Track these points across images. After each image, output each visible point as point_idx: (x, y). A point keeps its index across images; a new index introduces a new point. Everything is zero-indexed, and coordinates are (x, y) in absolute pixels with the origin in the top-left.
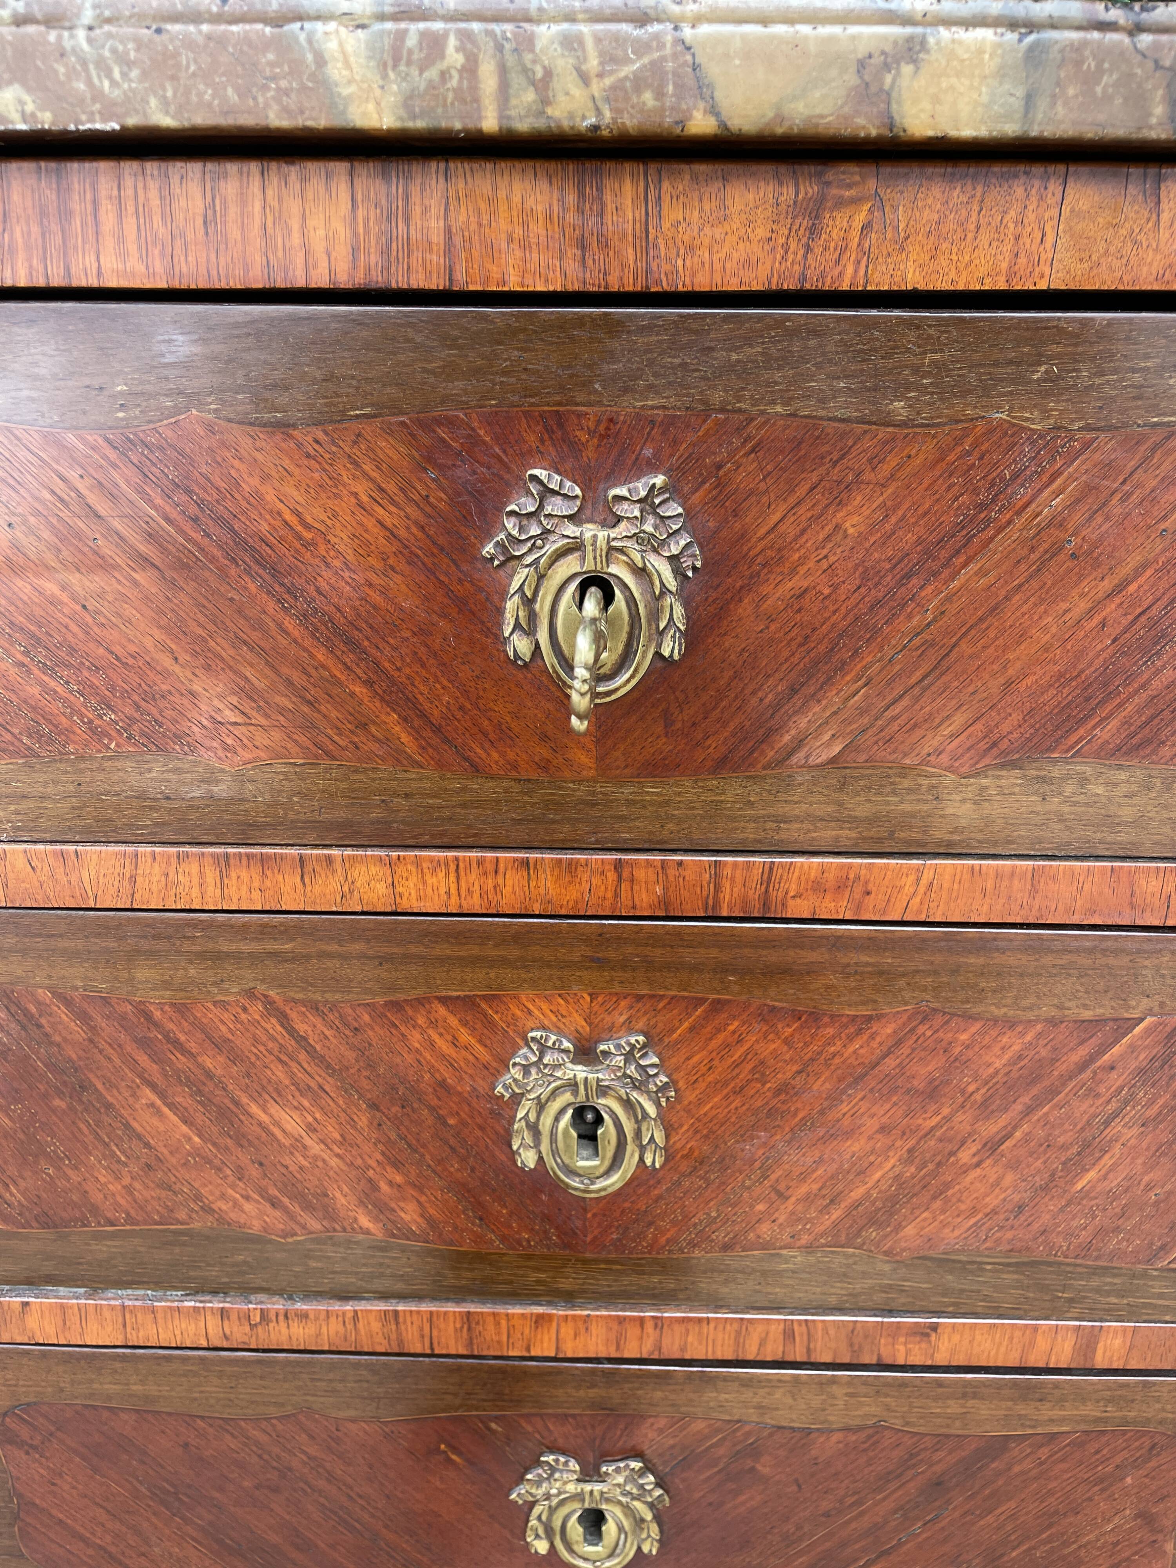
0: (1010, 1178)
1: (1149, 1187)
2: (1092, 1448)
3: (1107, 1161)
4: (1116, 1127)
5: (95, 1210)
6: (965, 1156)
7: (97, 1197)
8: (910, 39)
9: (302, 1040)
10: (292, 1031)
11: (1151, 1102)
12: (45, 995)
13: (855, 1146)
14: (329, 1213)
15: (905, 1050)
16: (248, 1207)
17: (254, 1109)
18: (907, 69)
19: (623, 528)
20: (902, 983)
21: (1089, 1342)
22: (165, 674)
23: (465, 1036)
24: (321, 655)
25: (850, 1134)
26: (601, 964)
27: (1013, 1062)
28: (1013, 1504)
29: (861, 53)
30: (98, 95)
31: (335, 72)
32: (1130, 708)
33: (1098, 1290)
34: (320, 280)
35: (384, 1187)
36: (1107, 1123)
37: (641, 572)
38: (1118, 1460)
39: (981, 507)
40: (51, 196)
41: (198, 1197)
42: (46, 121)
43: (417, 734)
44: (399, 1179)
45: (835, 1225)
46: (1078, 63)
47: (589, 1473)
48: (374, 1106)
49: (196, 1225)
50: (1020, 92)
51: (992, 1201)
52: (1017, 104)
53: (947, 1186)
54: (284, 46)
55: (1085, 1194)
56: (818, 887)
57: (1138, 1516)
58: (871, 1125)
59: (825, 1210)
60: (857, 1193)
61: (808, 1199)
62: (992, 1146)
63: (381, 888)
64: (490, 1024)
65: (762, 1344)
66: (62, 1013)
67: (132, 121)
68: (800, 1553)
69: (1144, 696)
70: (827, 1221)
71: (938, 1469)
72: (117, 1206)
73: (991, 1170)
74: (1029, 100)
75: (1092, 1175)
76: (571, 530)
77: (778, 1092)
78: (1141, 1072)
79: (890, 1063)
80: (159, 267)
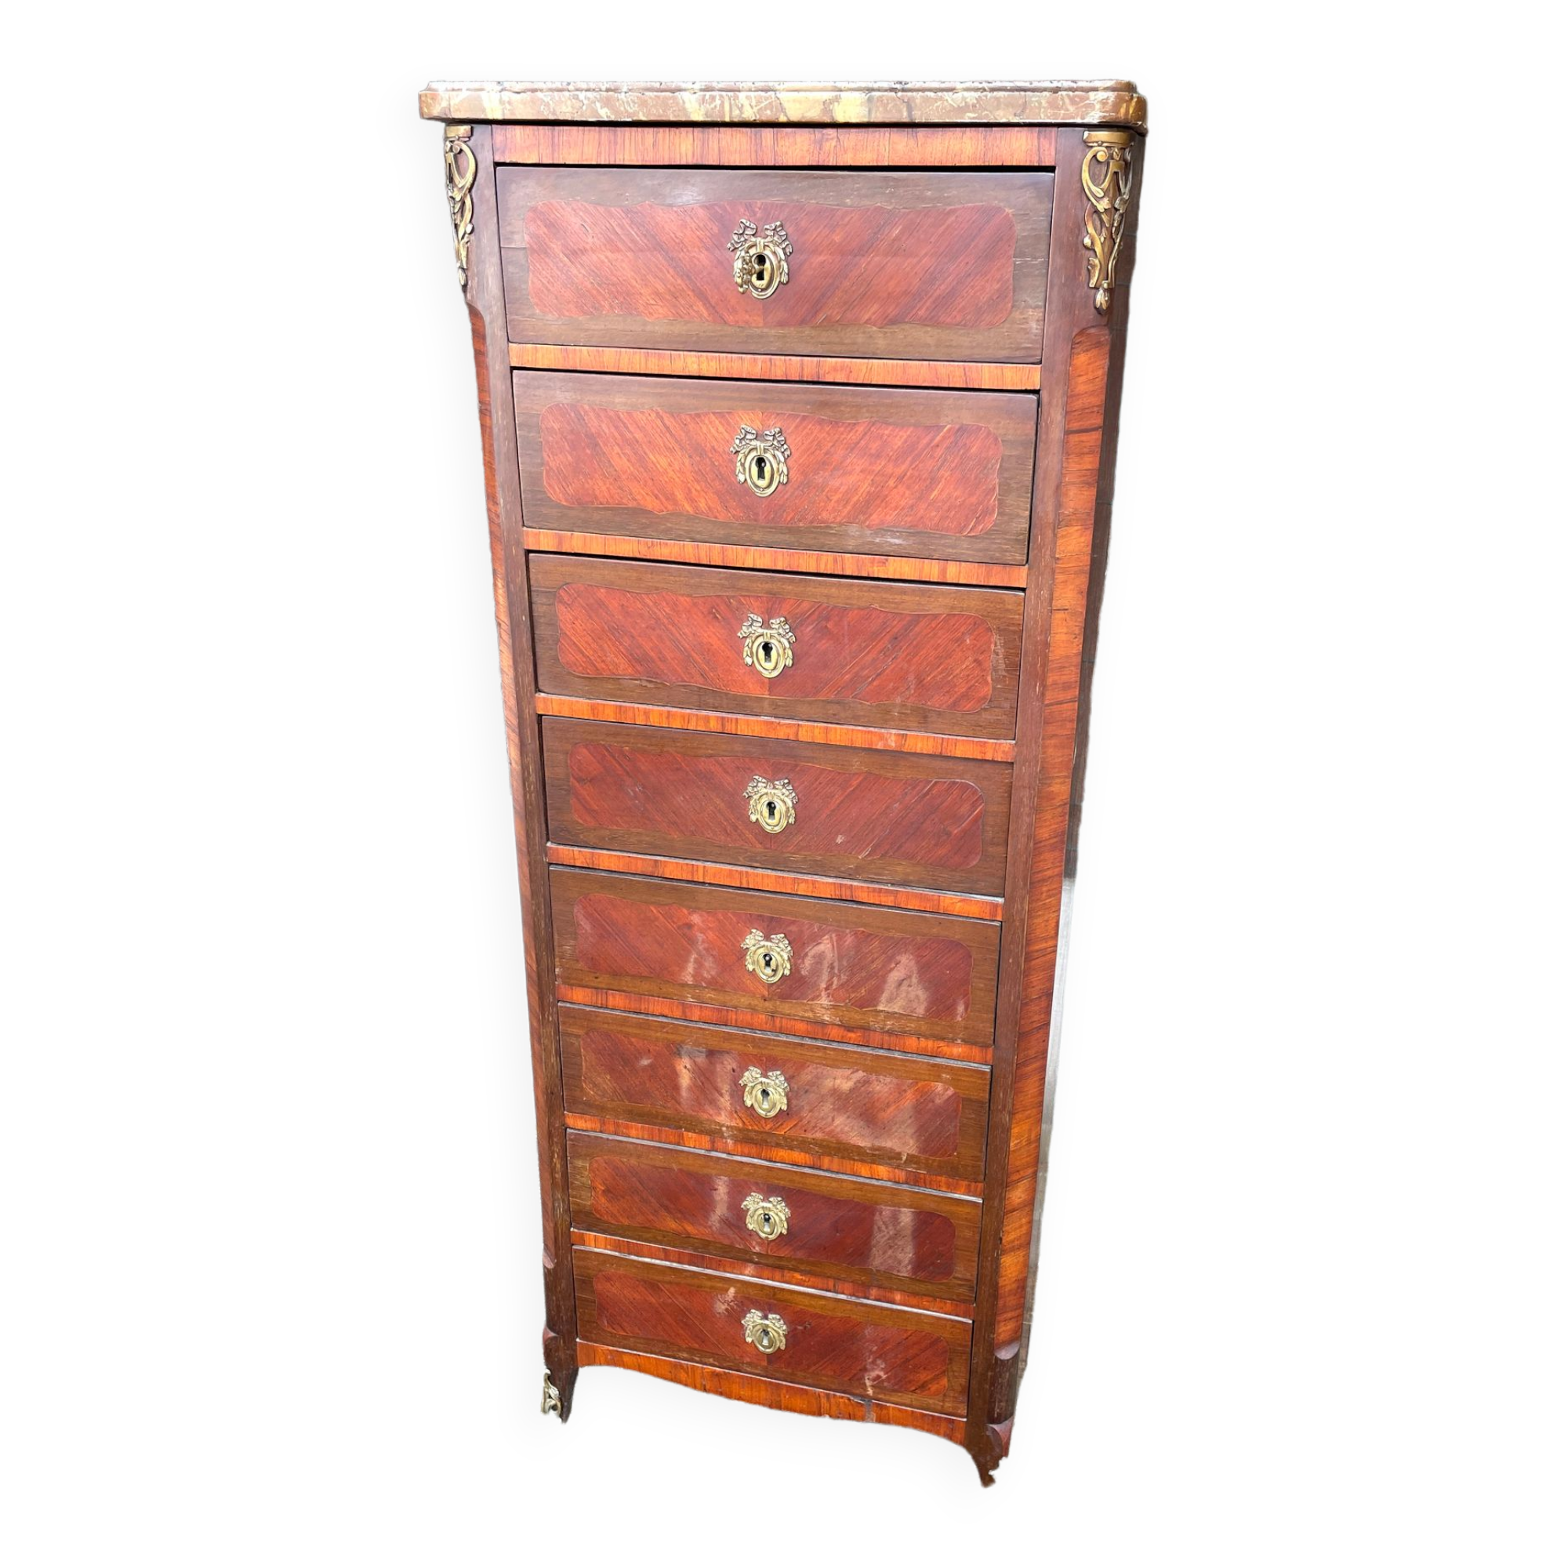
0: (907, 493)
1: (956, 499)
2: (952, 622)
3: (940, 486)
4: (942, 472)
5: (596, 497)
6: (891, 483)
7: (597, 492)
8: (836, 96)
9: (668, 428)
10: (664, 425)
11: (953, 462)
12: (587, 407)
13: (852, 479)
14: (675, 502)
15: (867, 437)
16: (648, 498)
17: (651, 457)
18: (836, 104)
19: (769, 239)
20: (864, 410)
21: (944, 571)
22: (633, 287)
23: (721, 429)
24: (679, 281)
25: (850, 473)
26: (764, 400)
27: (906, 442)
28: (925, 651)
29: (824, 100)
30: (627, 111)
31: (687, 105)
32: (928, 304)
33: (943, 545)
34: (683, 162)
35: (693, 491)
36: (939, 470)
37: (774, 253)
38: (962, 630)
39: (875, 233)
40: (612, 138)
41: (631, 494)
42: (613, 118)
43: (707, 309)
44: (699, 488)
45: (849, 513)
46: (882, 101)
47: (766, 625)
48: (690, 457)
49: (630, 506)
50: (867, 110)
51: (903, 503)
52: (866, 113)
53: (886, 496)
54: (674, 99)
55: (935, 501)
56: (835, 369)
57: (975, 661)
58: (858, 469)
59: (845, 506)
60: (855, 499)
61: (838, 502)
62: (900, 479)
63: (695, 366)
64: (729, 423)
65: (826, 565)
66: (592, 414)
67: (635, 118)
68: (847, 673)
69: (931, 300)
70: (846, 511)
71: (895, 630)
72: (604, 497)
73: (901, 489)
74: (870, 111)
75: (935, 493)
76: (753, 239)
77: (826, 454)
78: (948, 448)
79: (863, 443)
80: (640, 158)
